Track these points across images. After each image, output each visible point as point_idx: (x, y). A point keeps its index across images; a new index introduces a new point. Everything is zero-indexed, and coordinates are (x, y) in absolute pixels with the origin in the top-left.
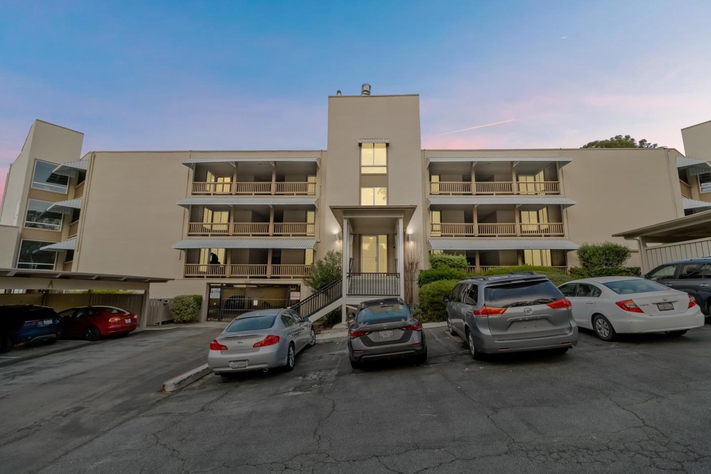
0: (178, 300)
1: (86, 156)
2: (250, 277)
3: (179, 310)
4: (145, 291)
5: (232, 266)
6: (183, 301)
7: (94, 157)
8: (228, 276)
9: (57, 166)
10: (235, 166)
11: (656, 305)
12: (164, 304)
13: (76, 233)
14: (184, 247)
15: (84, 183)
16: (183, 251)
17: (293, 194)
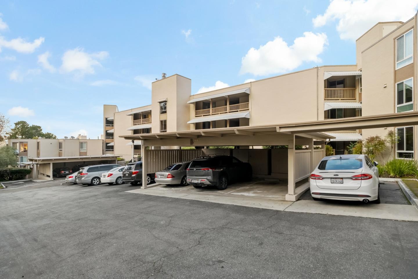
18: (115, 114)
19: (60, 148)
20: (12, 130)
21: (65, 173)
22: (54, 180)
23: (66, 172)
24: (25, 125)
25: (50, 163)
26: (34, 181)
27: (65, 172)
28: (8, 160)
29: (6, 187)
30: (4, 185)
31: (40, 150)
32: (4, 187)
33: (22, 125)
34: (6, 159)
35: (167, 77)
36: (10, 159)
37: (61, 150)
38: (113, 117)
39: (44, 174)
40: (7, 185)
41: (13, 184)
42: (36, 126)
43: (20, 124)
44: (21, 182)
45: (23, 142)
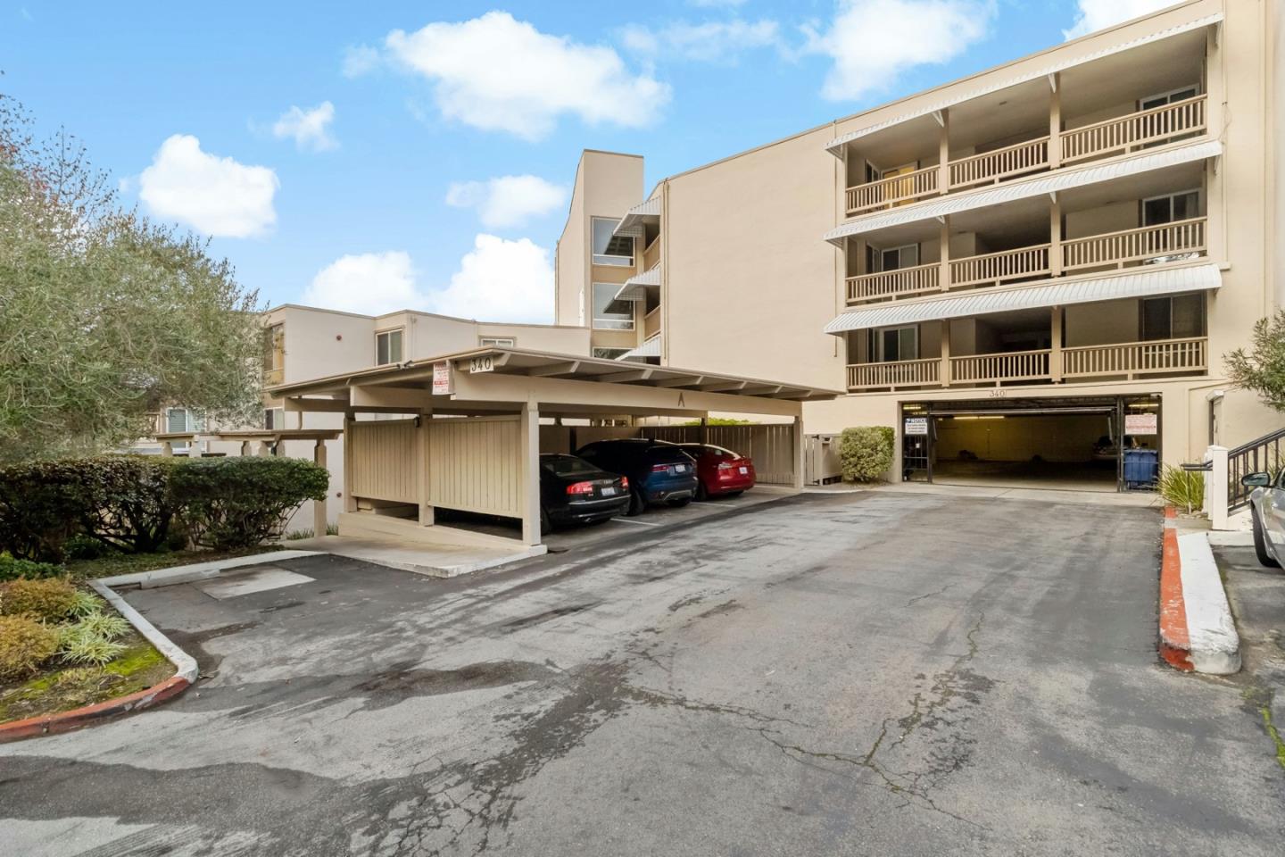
0: (848, 436)
1: (654, 191)
2: (1004, 384)
3: (853, 456)
4: (797, 418)
5: (954, 361)
6: (862, 438)
7: (668, 190)
8: (945, 384)
9: (618, 222)
10: (943, 125)
12: (824, 445)
13: (659, 328)
14: (839, 330)
15: (659, 240)
16: (840, 339)
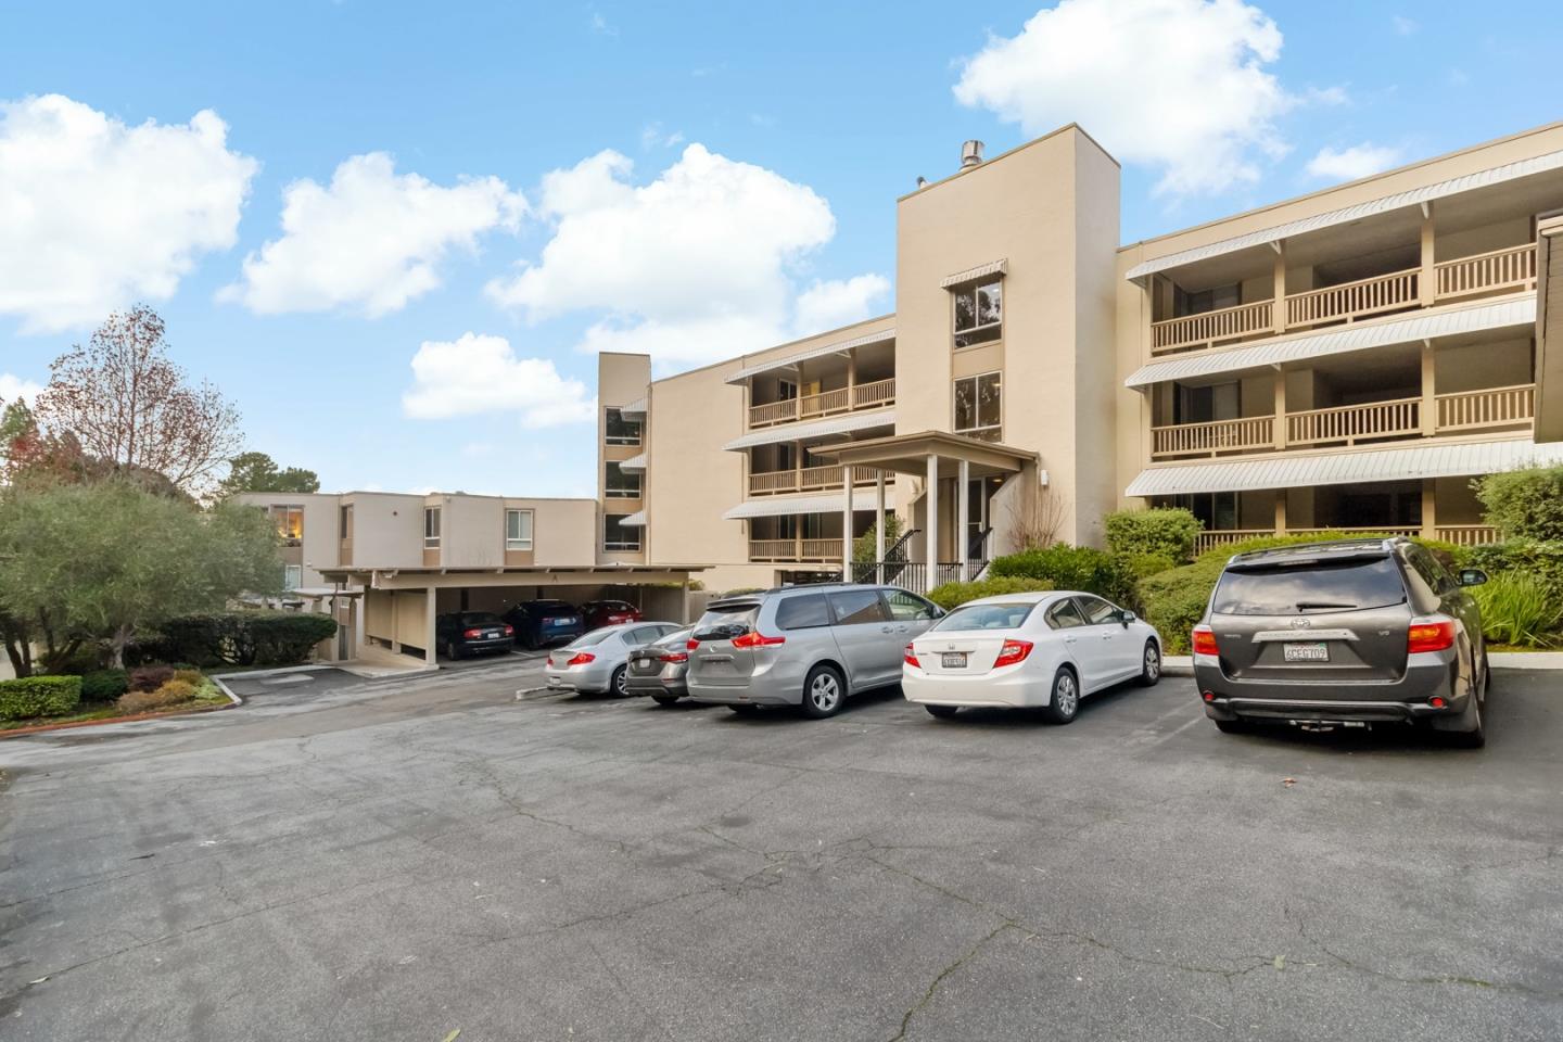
11: (940, 656)
17: (880, 405)
18: (654, 387)
19: (429, 534)
20: (224, 483)
21: (485, 637)
22: (441, 668)
23: (490, 636)
24: (266, 469)
25: (424, 591)
26: (351, 674)
27: (485, 631)
28: (251, 570)
29: (245, 700)
30: (229, 688)
31: (351, 540)
32: (237, 700)
33: (256, 467)
34: (243, 561)
35: (984, 160)
36: (259, 562)
37: (436, 543)
38: (646, 400)
39: (387, 644)
40: (244, 692)
41: (266, 682)
42: (301, 470)
43: (249, 463)
44: (295, 674)
45: (285, 507)
